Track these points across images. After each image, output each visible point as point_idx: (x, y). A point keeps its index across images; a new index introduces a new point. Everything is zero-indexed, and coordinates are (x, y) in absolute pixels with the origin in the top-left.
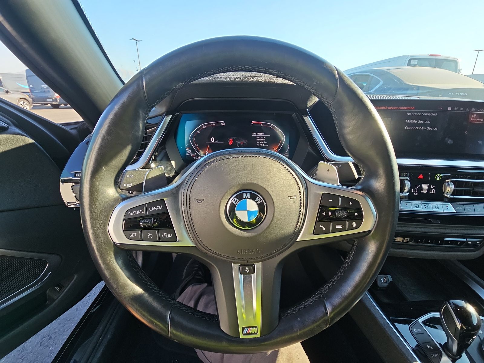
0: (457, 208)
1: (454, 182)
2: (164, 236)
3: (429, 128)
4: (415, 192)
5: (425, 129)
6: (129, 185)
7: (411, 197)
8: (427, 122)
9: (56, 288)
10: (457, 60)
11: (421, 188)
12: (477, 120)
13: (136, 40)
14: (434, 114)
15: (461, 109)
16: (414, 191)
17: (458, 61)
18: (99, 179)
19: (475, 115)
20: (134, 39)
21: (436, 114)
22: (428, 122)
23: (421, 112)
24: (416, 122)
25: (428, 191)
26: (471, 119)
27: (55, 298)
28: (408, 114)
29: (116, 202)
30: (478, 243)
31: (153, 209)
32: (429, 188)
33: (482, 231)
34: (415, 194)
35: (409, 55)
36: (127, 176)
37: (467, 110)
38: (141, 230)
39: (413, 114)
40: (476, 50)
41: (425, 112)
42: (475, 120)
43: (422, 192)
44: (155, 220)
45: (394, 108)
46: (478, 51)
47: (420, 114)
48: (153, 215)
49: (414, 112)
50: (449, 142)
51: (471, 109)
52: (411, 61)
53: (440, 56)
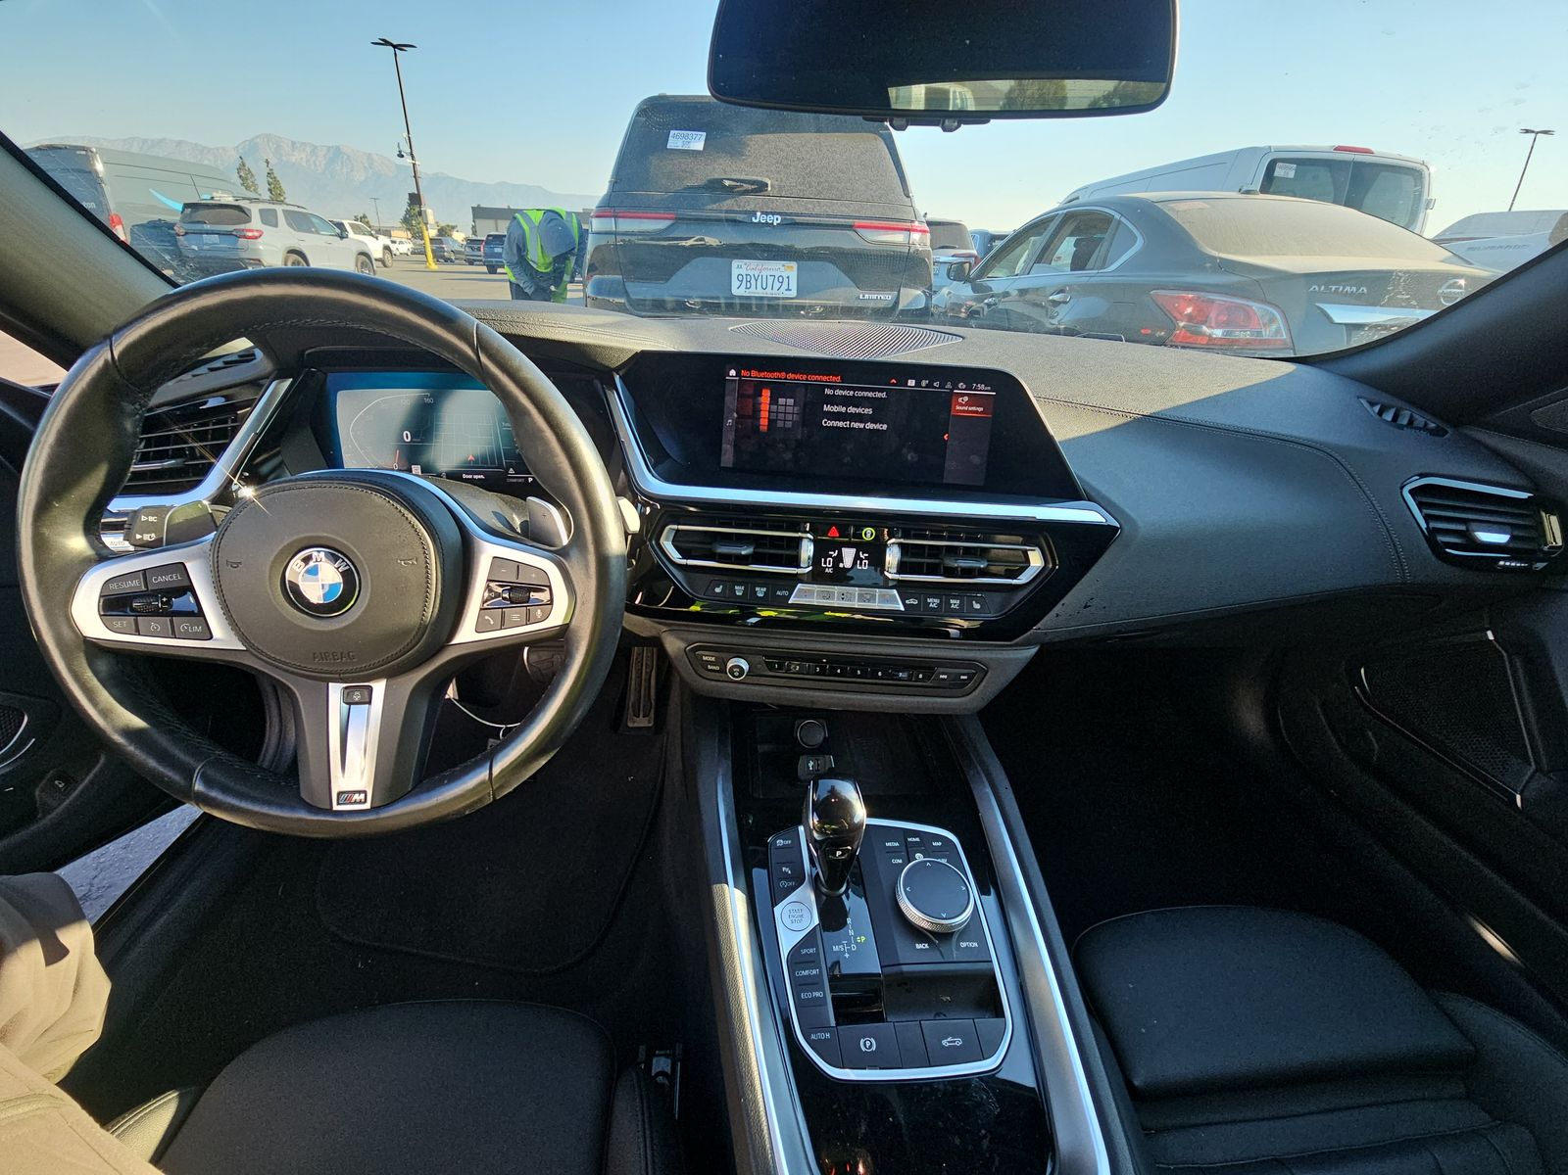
0: (907, 602)
1: (901, 545)
2: (183, 628)
3: (870, 426)
4: (828, 565)
5: (862, 426)
6: (147, 537)
7: (817, 576)
8: (867, 411)
9: (56, 782)
10: (1423, 167)
11: (839, 559)
12: (970, 409)
13: (395, 47)
14: (879, 395)
15: (935, 384)
16: (825, 563)
17: (1426, 172)
18: (48, 523)
19: (966, 399)
20: (386, 43)
21: (883, 395)
22: (869, 411)
23: (854, 389)
24: (843, 409)
25: (855, 563)
26: (958, 408)
27: (55, 804)
28: (828, 391)
29: (85, 565)
30: (962, 677)
31: (160, 579)
32: (857, 558)
33: (978, 652)
34: (827, 570)
35: (1270, 147)
36: (143, 518)
37: (949, 386)
38: (137, 616)
39: (838, 392)
40: (1527, 131)
41: (862, 389)
42: (966, 408)
43: (841, 565)
44: (164, 599)
45: (798, 376)
46: (1534, 135)
47: (852, 393)
48: (160, 591)
49: (843, 388)
50: (909, 458)
51: (958, 384)
52: (1277, 169)
53: (1367, 151)
